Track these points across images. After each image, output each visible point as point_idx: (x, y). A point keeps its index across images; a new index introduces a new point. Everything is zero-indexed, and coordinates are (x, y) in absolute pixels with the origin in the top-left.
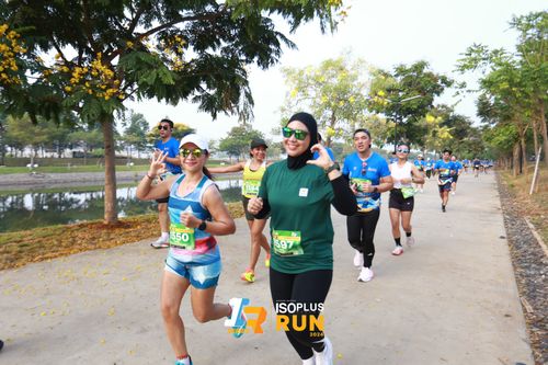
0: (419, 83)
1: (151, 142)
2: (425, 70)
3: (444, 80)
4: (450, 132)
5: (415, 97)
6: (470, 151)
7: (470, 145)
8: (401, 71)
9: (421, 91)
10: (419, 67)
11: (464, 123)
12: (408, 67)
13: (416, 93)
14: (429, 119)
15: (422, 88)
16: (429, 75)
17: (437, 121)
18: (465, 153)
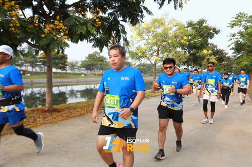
0: (201, 31)
1: (40, 62)
2: (204, 25)
3: (214, 30)
4: (215, 59)
5: (199, 40)
6: (225, 70)
7: (225, 66)
8: (190, 24)
9: (202, 36)
10: (201, 22)
11: (223, 54)
12: (195, 23)
13: (199, 37)
14: (205, 51)
15: (203, 34)
16: (206, 27)
17: (209, 53)
18: (222, 71)
